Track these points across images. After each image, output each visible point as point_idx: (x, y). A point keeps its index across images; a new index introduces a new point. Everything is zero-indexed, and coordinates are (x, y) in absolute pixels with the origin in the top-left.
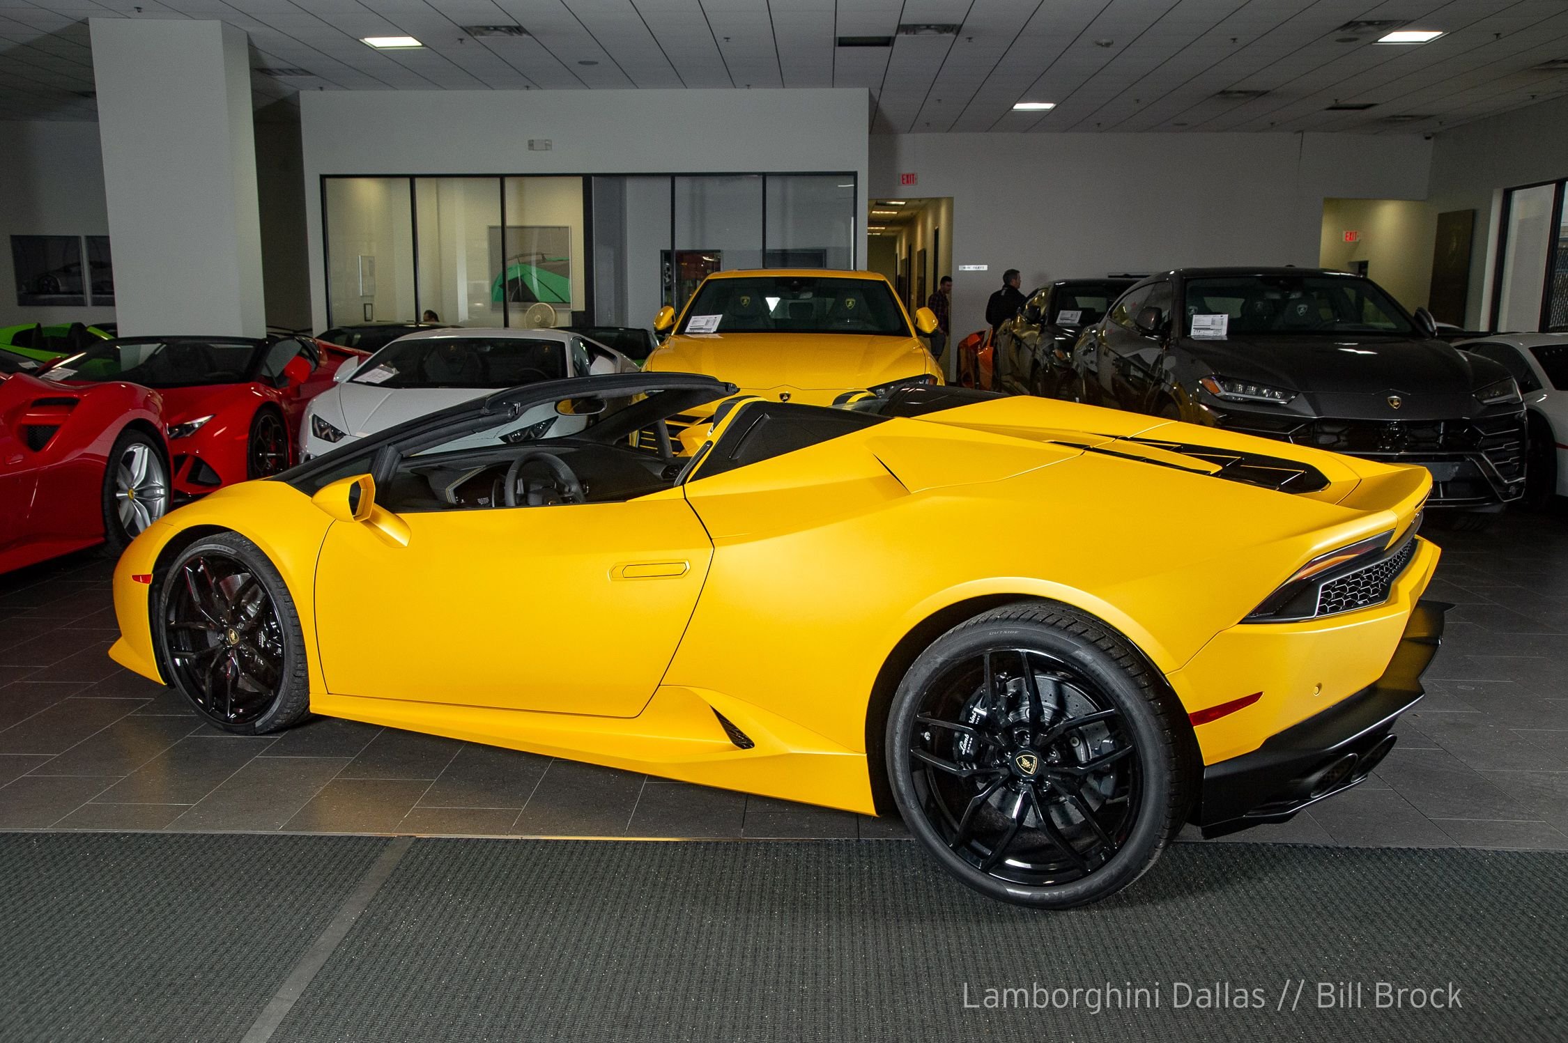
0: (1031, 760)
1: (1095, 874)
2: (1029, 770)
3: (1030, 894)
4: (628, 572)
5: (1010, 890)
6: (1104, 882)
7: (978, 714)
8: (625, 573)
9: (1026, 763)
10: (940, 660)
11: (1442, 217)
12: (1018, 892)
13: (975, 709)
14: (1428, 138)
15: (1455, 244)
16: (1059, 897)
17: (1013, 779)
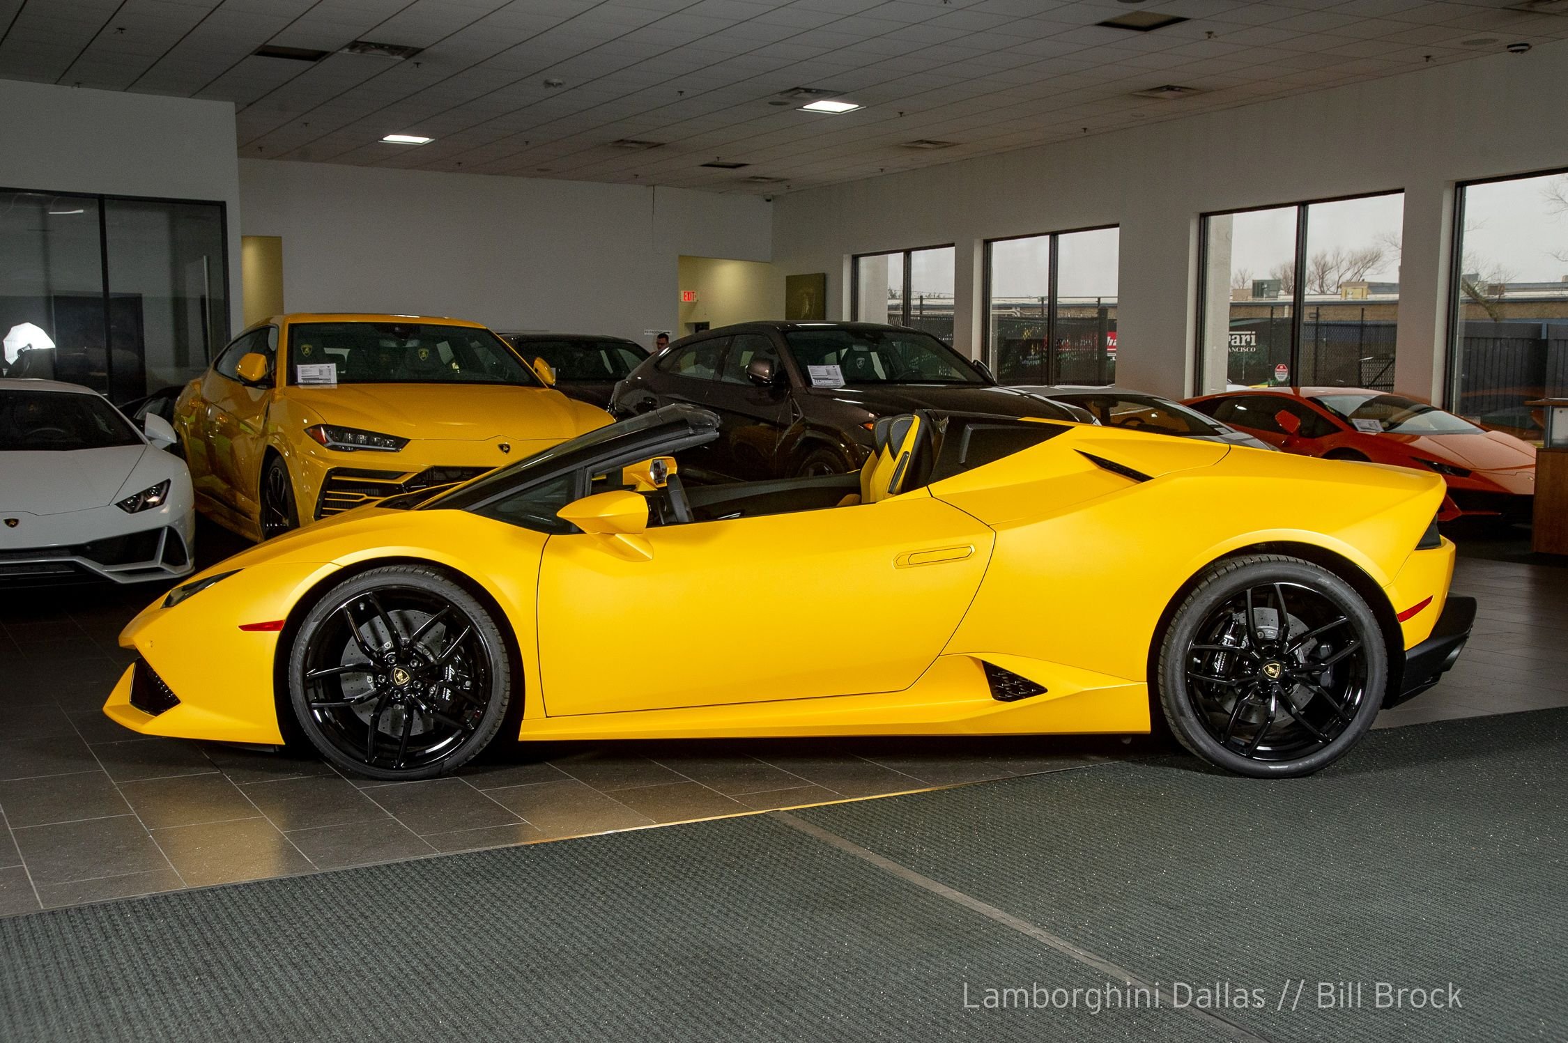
0: (1275, 667)
1: (1336, 741)
2: (1274, 675)
3: (1287, 767)
4: (912, 560)
5: (1272, 767)
6: (1344, 745)
7: (1228, 639)
8: (909, 561)
9: (1271, 670)
10: (1213, 598)
11: (790, 280)
12: (1278, 767)
13: (1226, 636)
14: (768, 201)
15: (808, 307)
16: (1310, 765)
17: (1265, 683)
